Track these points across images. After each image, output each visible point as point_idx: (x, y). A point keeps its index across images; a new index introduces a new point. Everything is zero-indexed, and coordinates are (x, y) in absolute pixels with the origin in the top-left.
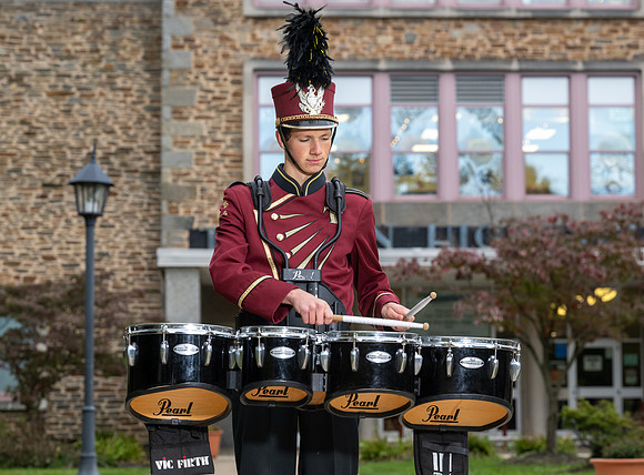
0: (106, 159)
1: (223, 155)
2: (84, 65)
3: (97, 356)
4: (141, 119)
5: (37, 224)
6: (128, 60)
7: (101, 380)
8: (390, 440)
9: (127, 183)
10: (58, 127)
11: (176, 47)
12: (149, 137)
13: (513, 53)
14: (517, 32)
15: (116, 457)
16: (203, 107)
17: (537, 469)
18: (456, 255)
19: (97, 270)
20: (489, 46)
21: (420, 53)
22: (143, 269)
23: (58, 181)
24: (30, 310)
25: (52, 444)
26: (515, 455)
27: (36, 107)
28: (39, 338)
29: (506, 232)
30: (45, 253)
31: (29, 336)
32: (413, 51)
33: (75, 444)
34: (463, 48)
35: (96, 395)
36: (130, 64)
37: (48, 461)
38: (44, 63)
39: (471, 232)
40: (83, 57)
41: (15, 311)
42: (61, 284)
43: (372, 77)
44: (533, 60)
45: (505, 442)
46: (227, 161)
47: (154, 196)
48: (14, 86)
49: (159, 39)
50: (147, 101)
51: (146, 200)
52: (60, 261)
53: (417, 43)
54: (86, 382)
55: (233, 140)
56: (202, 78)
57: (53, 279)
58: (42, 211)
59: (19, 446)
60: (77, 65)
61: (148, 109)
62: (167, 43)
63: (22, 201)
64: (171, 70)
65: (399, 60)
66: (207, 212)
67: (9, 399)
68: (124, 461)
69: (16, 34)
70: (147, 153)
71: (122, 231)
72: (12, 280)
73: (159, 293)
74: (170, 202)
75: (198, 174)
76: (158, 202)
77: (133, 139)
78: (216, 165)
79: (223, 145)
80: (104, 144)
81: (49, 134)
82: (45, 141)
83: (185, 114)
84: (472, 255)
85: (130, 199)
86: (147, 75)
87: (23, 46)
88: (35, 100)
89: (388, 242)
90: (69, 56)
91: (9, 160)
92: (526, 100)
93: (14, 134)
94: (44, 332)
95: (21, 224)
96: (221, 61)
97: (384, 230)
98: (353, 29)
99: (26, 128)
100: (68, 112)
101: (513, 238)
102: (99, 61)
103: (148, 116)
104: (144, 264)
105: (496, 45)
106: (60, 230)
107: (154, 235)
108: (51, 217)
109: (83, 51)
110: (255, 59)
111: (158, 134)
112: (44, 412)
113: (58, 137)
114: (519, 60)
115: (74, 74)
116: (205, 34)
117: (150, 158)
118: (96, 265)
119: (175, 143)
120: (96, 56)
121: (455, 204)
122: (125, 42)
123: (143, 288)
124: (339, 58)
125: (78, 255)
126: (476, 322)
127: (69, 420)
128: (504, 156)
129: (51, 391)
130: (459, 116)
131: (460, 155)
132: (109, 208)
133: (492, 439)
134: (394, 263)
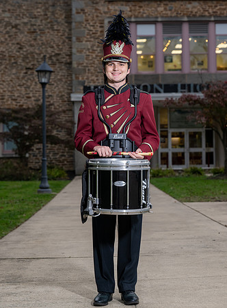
0: (50, 58)
1: (97, 56)
2: (41, 21)
3: (48, 137)
4: (64, 42)
5: (24, 84)
6: (59, 18)
7: (49, 145)
8: (163, 169)
9: (59, 67)
10: (32, 46)
11: (78, 13)
12: (67, 49)
13: (212, 13)
14: (213, 5)
15: (55, 176)
16: (88, 37)
17: (221, 181)
18: (188, 97)
19: (49, 102)
20: (202, 11)
21: (174, 14)
22: (65, 101)
23: (31, 67)
24: (21, 119)
25: (30, 171)
26: (212, 175)
27: (22, 38)
28: (25, 130)
29: (208, 87)
30: (27, 95)
31: (21, 129)
32: (172, 13)
33: (40, 171)
34: (192, 12)
35: (48, 151)
36: (59, 20)
37: (29, 178)
38: (26, 20)
39: (195, 86)
40: (41, 18)
41: (15, 119)
42: (34, 109)
43: (155, 24)
44: (220, 16)
45: (209, 170)
47: (69, 72)
48: (14, 29)
49: (71, 10)
50: (66, 34)
51: (66, 74)
52: (33, 99)
53: (173, 10)
54: (43, 146)
56: (88, 26)
57: (30, 106)
58: (26, 79)
59: (18, 172)
60: (39, 21)
61: (67, 38)
62: (74, 11)
63: (18, 74)
64: (76, 22)
65: (166, 17)
66: (90, 79)
67: (14, 153)
68: (59, 178)
69: (15, 9)
70: (67, 55)
71: (57, 86)
72: (14, 106)
73: (71, 110)
74: (76, 75)
75: (87, 63)
76: (71, 75)
77: (61, 50)
78: (94, 60)
79: (96, 52)
80: (50, 52)
81: (28, 48)
82: (27, 51)
83: (81, 40)
84: (195, 96)
85: (60, 74)
86: (66, 24)
87: (18, 13)
88: (22, 35)
89: (162, 91)
90: (36, 17)
91: (12, 59)
92: (217, 33)
93: (14, 48)
94: (27, 127)
95: (17, 84)
96: (95, 18)
97: (160, 86)
98: (148, 5)
99: (19, 46)
100: (35, 40)
101: (211, 89)
102: (47, 19)
103: (67, 40)
104: (66, 99)
105: (205, 11)
106: (32, 86)
107: (70, 88)
108: (29, 81)
109: (41, 15)
110: (109, 17)
111: (71, 48)
112: (27, 158)
113: (32, 49)
114: (214, 17)
115: (37, 24)
116: (89, 7)
117: (68, 57)
118: (47, 100)
119: (78, 51)
120: (46, 17)
121: (189, 75)
122: (57, 11)
123: (65, 109)
124: (142, 17)
125: (40, 96)
126: (196, 123)
127: (37, 161)
128: (208, 55)
129: (30, 150)
130: (190, 39)
131: (191, 55)
132: (52, 77)
133: (203, 168)
134: (164, 99)
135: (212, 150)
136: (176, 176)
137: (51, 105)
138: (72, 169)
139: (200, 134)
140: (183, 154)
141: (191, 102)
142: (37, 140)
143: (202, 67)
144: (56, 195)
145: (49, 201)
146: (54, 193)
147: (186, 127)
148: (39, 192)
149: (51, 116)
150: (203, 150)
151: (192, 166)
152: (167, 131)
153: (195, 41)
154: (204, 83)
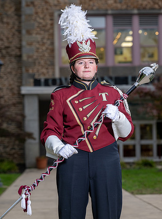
4: (14, 34)
9: (9, 60)
11: (28, 5)
12: (17, 42)
15: (6, 169)
18: (139, 89)
21: (124, 7)
32: (122, 6)
34: (142, 5)
43: (106, 17)
45: (160, 162)
49: (20, 3)
50: (16, 27)
51: (16, 67)
53: (123, 2)
55: (50, 43)
61: (17, 30)
62: (24, 4)
64: (26, 15)
65: (116, 10)
71: (7, 79)
73: (21, 103)
74: (26, 67)
75: (37, 56)
78: (44, 52)
83: (31, 32)
84: (145, 89)
86: (16, 17)
96: (45, 11)
97: (111, 78)
103: (17, 33)
104: (16, 92)
107: (20, 80)
117: (17, 50)
119: (28, 44)
121: (140, 67)
122: (7, 4)
123: (15, 102)
126: (147, 116)
128: (158, 47)
130: (140, 32)
131: (141, 47)
133: (155, 160)
136: (128, 169)
137: (1, 97)
138: (22, 162)
139: (151, 126)
140: (134, 146)
141: (142, 94)
143: (152, 59)
144: (7, 189)
146: (4, 187)
150: (154, 142)
151: (144, 158)
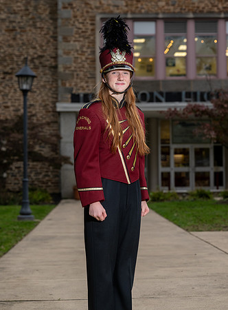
0: (32, 61)
1: (87, 58)
3: (29, 153)
4: (48, 42)
5: (1, 91)
6: (42, 14)
7: (31, 164)
8: (164, 191)
10: (10, 46)
11: (65, 8)
12: (52, 50)
13: (222, 9)
15: (38, 200)
16: (77, 36)
18: (194, 107)
19: (29, 112)
20: (210, 6)
21: (178, 10)
22: (50, 112)
23: (10, 71)
25: (9, 194)
26: (222, 198)
28: (2, 145)
29: (218, 95)
30: (5, 105)
32: (175, 8)
33: (19, 194)
34: (198, 7)
35: (29, 170)
36: (43, 16)
37: (7, 201)
38: (3, 16)
39: (202, 94)
40: (21, 13)
42: (12, 120)
43: (156, 21)
45: (218, 193)
46: (88, 61)
47: (55, 77)
49: (56, 4)
50: (51, 33)
51: (51, 80)
52: (12, 108)
54: (25, 165)
55: (91, 52)
56: (77, 23)
57: (9, 117)
58: (3, 85)
60: (19, 17)
61: (52, 37)
62: (60, 6)
64: (62, 19)
65: (168, 13)
66: (79, 85)
70: (52, 57)
71: (40, 94)
73: (57, 123)
74: (62, 80)
76: (56, 81)
77: (45, 51)
78: (84, 63)
79: (86, 54)
80: (31, 53)
82: (4, 52)
83: (69, 39)
84: (202, 106)
85: (44, 79)
86: (51, 21)
89: (163, 99)
90: (15, 13)
94: (5, 142)
96: (85, 14)
100: (14, 39)
101: (221, 98)
102: (28, 15)
103: (52, 40)
104: (51, 109)
105: (213, 6)
106: (11, 94)
107: (55, 96)
108: (7, 88)
109: (21, 10)
111: (56, 49)
112: (5, 178)
113: (10, 50)
114: (225, 13)
115: (17, 21)
116: (77, 2)
117: (52, 60)
118: (28, 110)
119: (65, 53)
120: (27, 12)
121: (195, 81)
123: (49, 121)
124: (140, 12)
125: (19, 105)
126: (204, 138)
127: (16, 182)
128: (217, 58)
129: (8, 169)
130: (196, 39)
131: (197, 58)
132: (35, 83)
133: (212, 191)
134: (166, 110)
135: (221, 169)
136: (180, 201)
137: (33, 115)
138: (57, 191)
139: (207, 150)
140: (187, 174)
141: (198, 113)
142: (16, 158)
143: (211, 72)
144: (39, 222)
145: (31, 230)
147: (192, 143)
148: (19, 219)
149: (32, 129)
150: (211, 169)
151: (199, 188)
152: (169, 147)
153: (202, 42)
154: (213, 90)
